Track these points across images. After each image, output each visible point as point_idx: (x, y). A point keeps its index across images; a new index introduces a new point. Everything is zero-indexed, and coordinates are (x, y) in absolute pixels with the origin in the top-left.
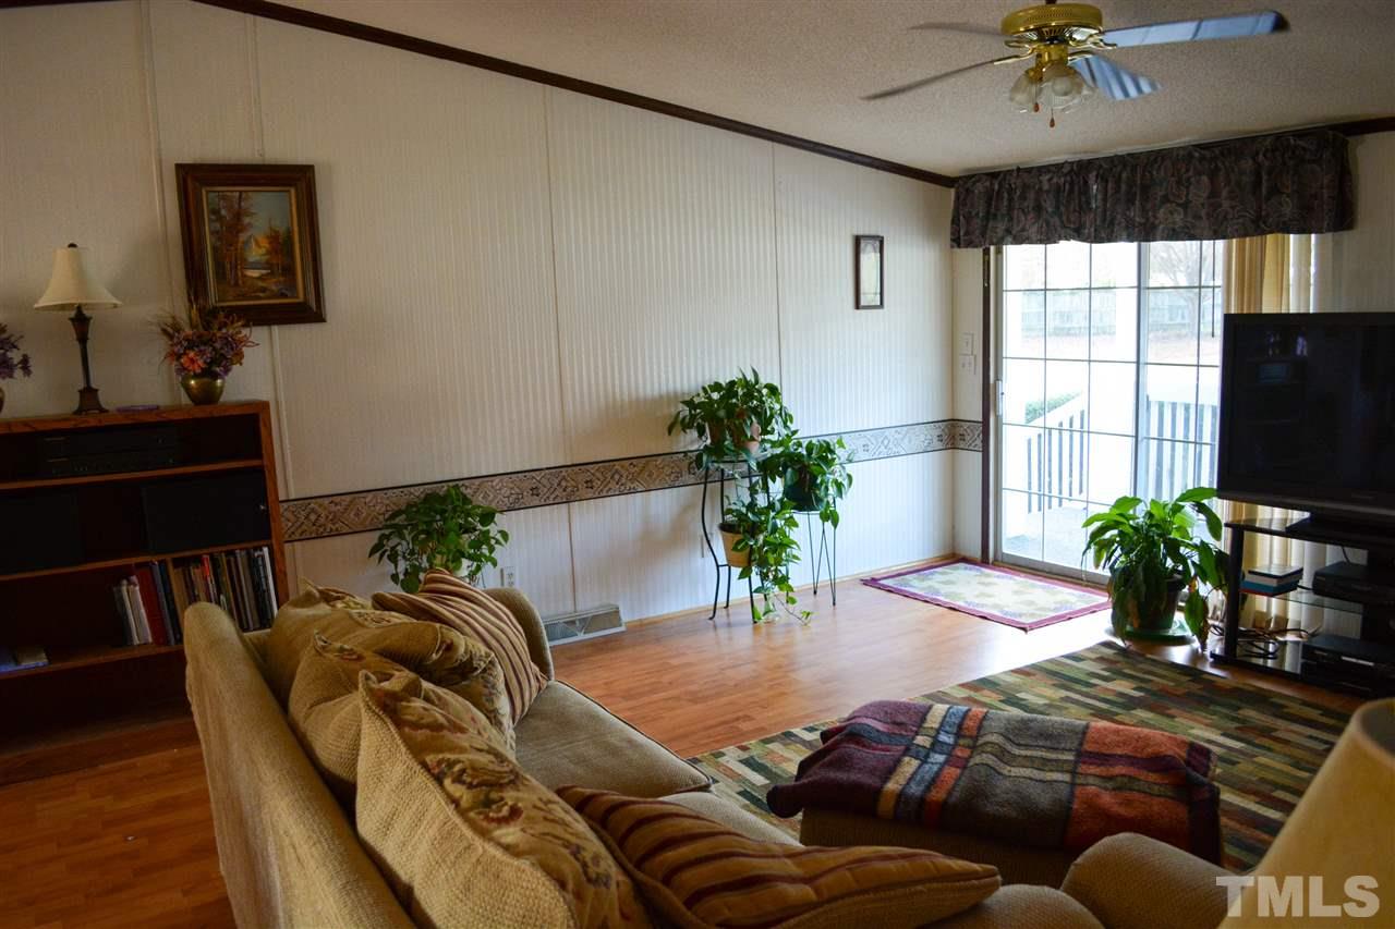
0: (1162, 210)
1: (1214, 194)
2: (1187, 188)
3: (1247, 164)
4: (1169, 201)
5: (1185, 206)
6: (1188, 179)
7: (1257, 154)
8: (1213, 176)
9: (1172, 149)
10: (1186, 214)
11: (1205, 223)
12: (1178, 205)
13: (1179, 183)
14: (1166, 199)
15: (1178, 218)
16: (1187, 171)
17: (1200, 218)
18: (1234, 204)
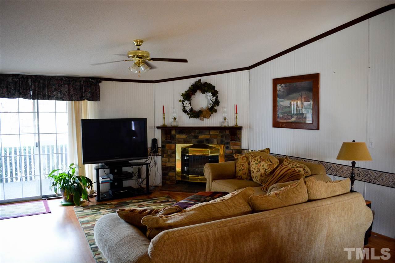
0: (55, 92)
1: (69, 90)
2: (61, 87)
3: (78, 84)
4: (56, 90)
5: (61, 92)
6: (61, 85)
7: (81, 81)
8: (69, 85)
9: (56, 76)
10: (61, 94)
11: (67, 97)
12: (59, 91)
13: (59, 86)
14: (55, 90)
15: (59, 95)
16: (61, 82)
17: (65, 95)
18: (74, 92)
